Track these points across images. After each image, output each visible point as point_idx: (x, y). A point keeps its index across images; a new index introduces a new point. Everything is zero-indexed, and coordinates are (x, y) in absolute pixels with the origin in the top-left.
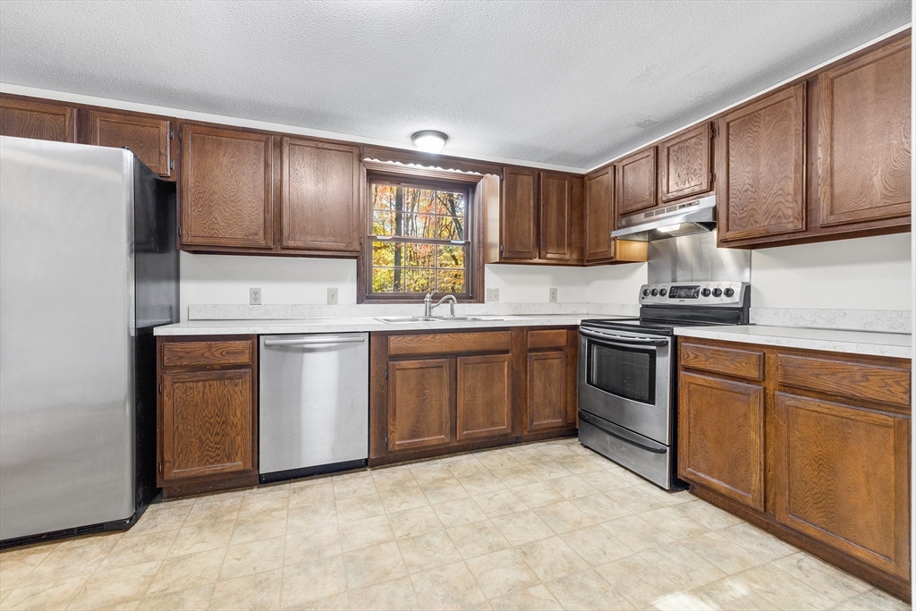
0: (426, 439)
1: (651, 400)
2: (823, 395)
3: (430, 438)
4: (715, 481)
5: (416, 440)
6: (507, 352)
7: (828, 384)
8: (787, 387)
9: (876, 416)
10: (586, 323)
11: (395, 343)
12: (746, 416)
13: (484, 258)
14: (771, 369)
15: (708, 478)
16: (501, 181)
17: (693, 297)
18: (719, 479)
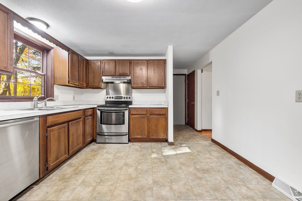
0: (61, 159)
1: (124, 123)
2: (156, 115)
3: (62, 158)
4: (138, 136)
5: (58, 161)
6: (80, 118)
7: (157, 113)
8: (151, 114)
9: (163, 116)
10: (98, 106)
11: (50, 120)
12: (144, 122)
13: (54, 82)
14: (148, 112)
15: (137, 136)
16: (69, 54)
17: (121, 99)
18: (139, 136)
